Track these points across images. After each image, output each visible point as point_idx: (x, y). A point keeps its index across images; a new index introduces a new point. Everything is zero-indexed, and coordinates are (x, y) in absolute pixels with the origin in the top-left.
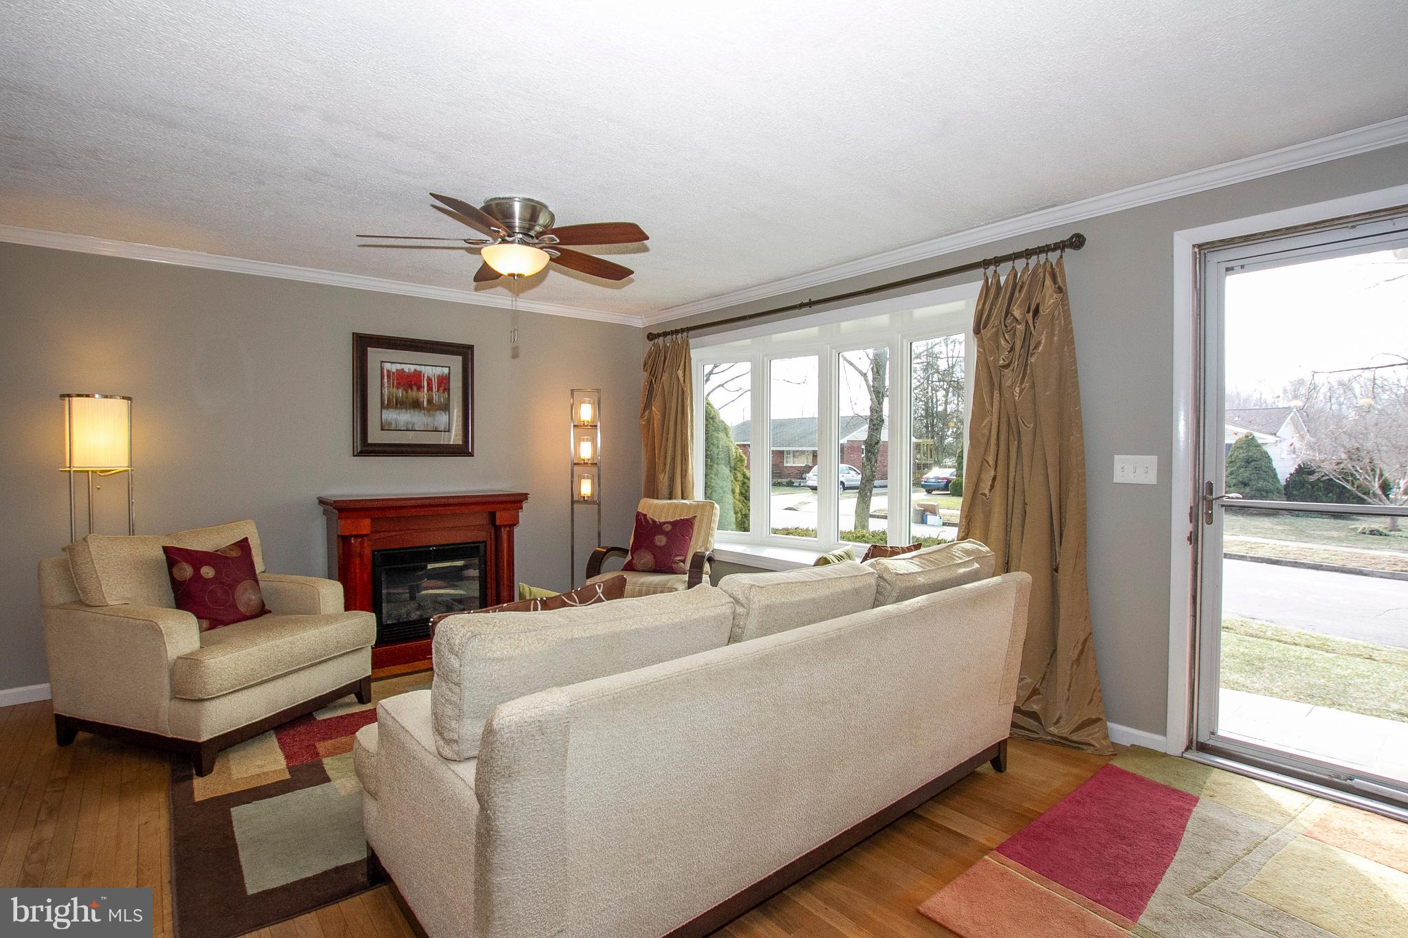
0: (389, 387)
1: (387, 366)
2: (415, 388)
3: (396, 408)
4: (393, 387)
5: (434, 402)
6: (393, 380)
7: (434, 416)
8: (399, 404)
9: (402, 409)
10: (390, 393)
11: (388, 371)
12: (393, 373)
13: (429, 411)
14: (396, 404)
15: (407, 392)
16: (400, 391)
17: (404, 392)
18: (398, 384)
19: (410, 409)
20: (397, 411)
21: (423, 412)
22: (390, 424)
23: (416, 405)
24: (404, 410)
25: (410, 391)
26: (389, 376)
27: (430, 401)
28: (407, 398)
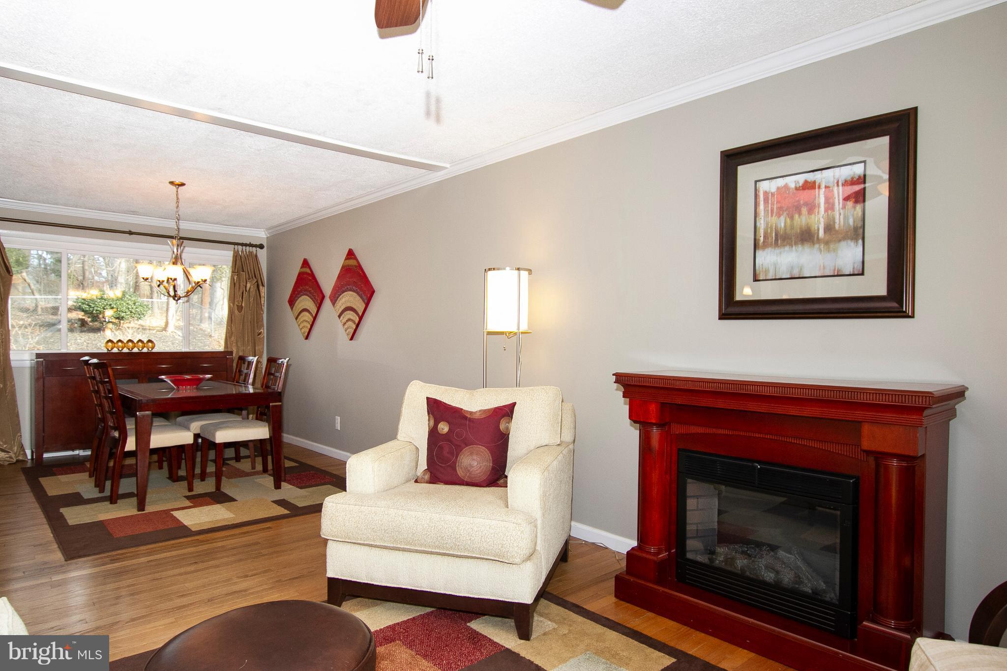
0: (766, 216)
1: (764, 186)
2: (804, 210)
3: (776, 245)
4: (772, 216)
5: (837, 227)
6: (773, 204)
7: (835, 250)
8: (781, 239)
9: (784, 246)
10: (767, 224)
11: (766, 193)
12: (773, 194)
13: (827, 243)
14: (776, 240)
15: (792, 218)
16: (782, 219)
17: (788, 220)
18: (780, 209)
19: (796, 244)
20: (777, 251)
21: (817, 246)
22: (767, 272)
23: (806, 237)
24: (787, 248)
25: (796, 216)
26: (766, 200)
27: (829, 228)
28: (792, 227)
